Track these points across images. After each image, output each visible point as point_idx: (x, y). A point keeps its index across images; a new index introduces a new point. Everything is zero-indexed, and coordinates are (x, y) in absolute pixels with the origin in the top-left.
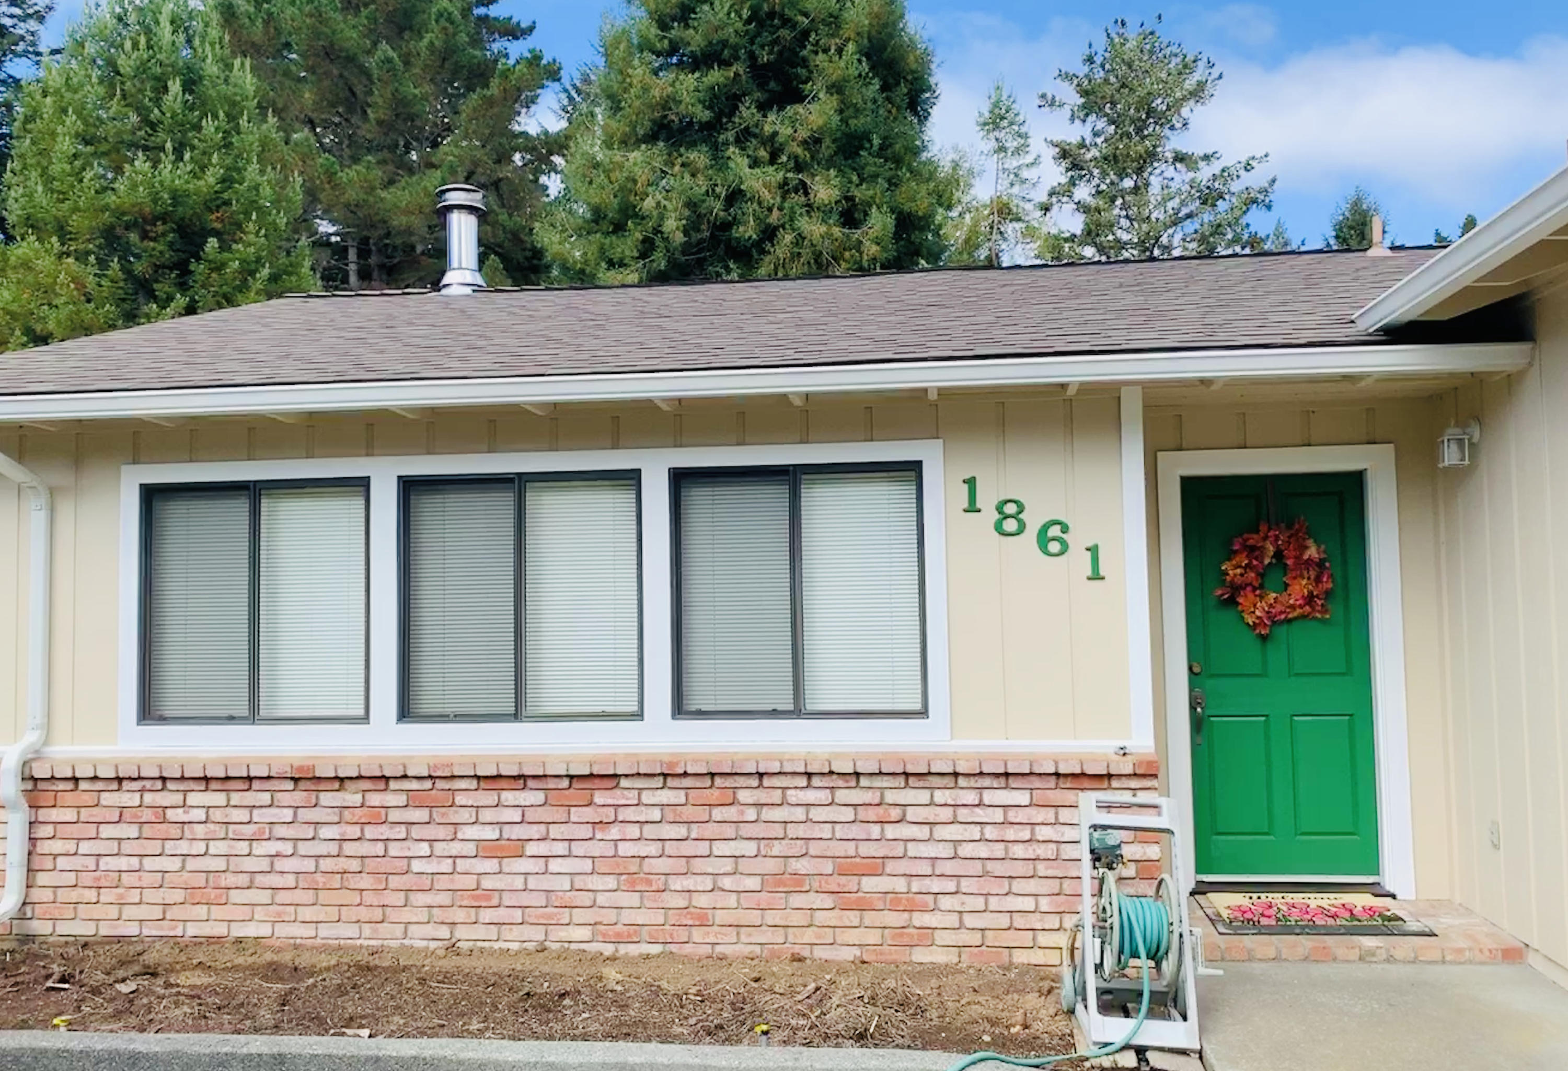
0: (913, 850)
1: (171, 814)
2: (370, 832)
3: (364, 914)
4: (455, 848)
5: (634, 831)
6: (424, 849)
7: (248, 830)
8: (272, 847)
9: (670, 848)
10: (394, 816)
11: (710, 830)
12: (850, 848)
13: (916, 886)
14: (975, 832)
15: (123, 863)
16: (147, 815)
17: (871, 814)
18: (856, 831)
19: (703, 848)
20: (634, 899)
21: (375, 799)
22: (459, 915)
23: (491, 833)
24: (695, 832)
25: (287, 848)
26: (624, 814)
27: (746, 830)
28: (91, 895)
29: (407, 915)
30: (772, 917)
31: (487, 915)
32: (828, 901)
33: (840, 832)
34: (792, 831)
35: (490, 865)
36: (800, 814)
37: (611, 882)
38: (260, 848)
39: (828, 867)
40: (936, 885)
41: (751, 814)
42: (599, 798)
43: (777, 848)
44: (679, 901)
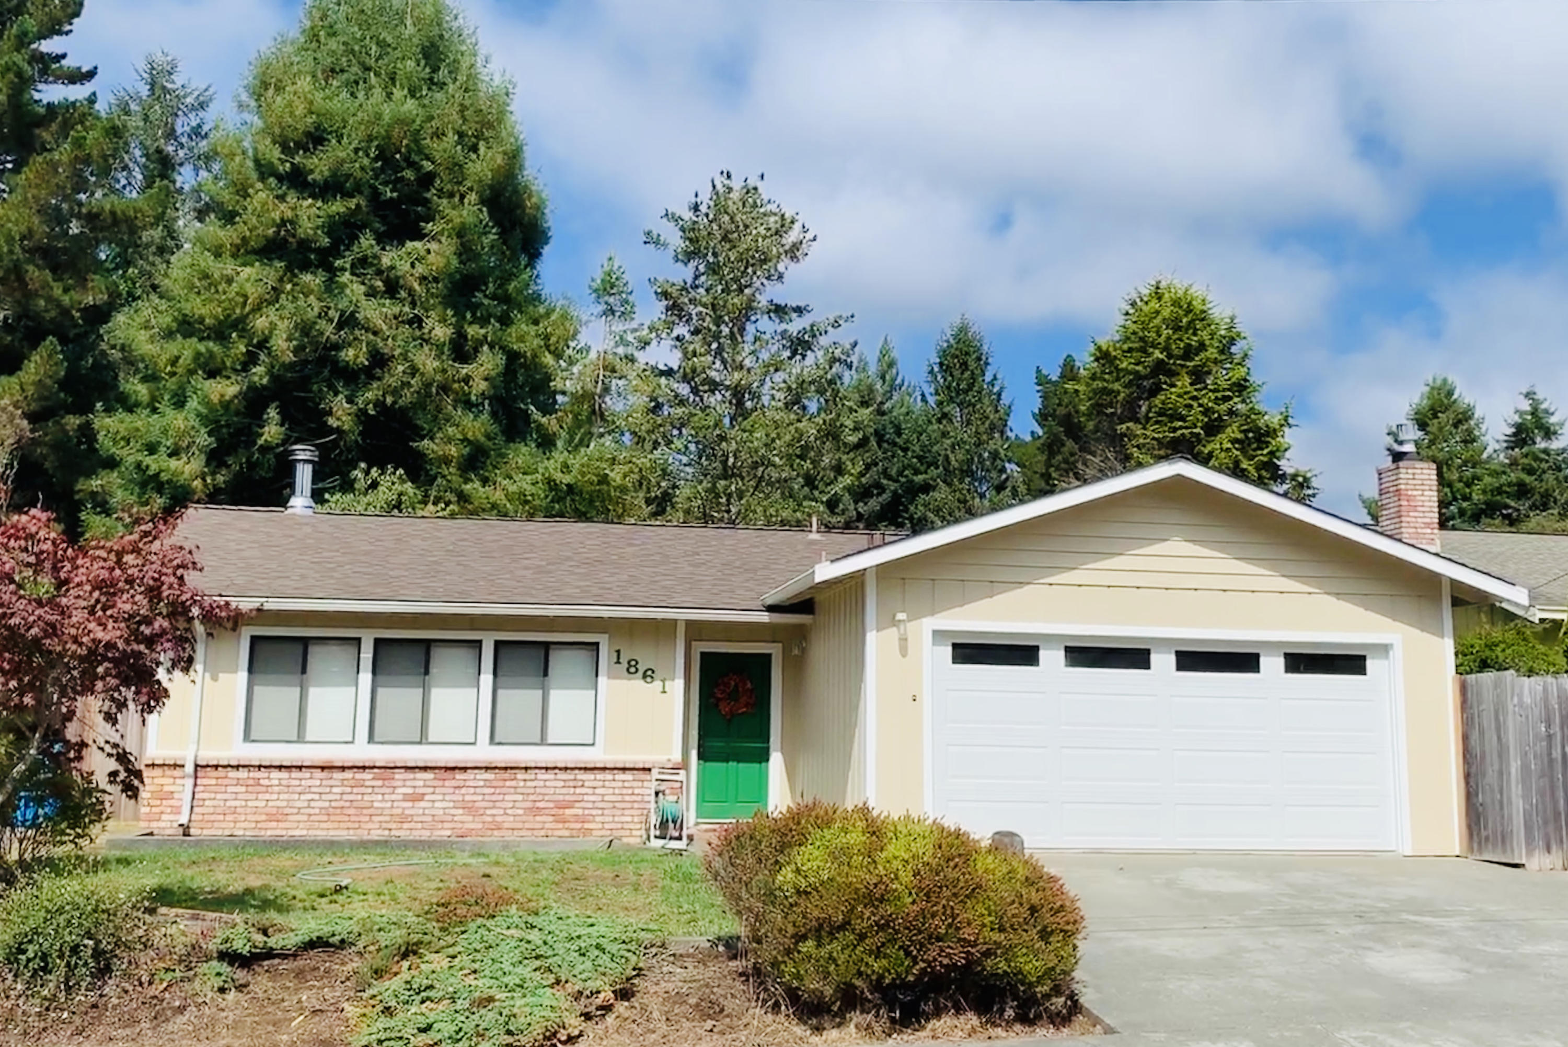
0: (586, 798)
1: (262, 782)
2: (355, 790)
3: (350, 825)
4: (393, 797)
5: (472, 790)
6: (380, 797)
7: (299, 789)
8: (310, 796)
9: (487, 797)
10: (367, 783)
11: (504, 790)
12: (561, 798)
13: (587, 812)
14: (611, 791)
15: (237, 803)
16: (251, 782)
17: (571, 784)
18: (564, 791)
19: (501, 797)
20: (471, 818)
21: (358, 776)
22: (394, 826)
23: (410, 791)
24: (498, 791)
25: (317, 797)
26: (468, 784)
27: (519, 790)
28: (221, 817)
29: (370, 826)
30: (527, 825)
31: (405, 826)
32: (551, 819)
33: (558, 791)
34: (538, 790)
35: (410, 804)
36: (542, 783)
37: (461, 811)
38: (303, 797)
39: (551, 805)
40: (594, 812)
41: (522, 784)
42: (458, 776)
43: (532, 798)
44: (489, 819)
